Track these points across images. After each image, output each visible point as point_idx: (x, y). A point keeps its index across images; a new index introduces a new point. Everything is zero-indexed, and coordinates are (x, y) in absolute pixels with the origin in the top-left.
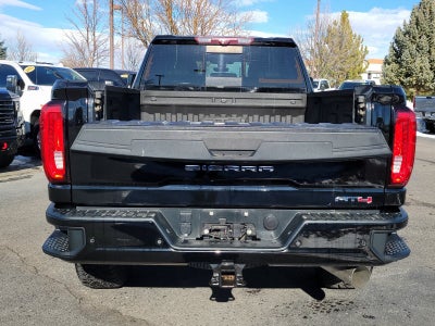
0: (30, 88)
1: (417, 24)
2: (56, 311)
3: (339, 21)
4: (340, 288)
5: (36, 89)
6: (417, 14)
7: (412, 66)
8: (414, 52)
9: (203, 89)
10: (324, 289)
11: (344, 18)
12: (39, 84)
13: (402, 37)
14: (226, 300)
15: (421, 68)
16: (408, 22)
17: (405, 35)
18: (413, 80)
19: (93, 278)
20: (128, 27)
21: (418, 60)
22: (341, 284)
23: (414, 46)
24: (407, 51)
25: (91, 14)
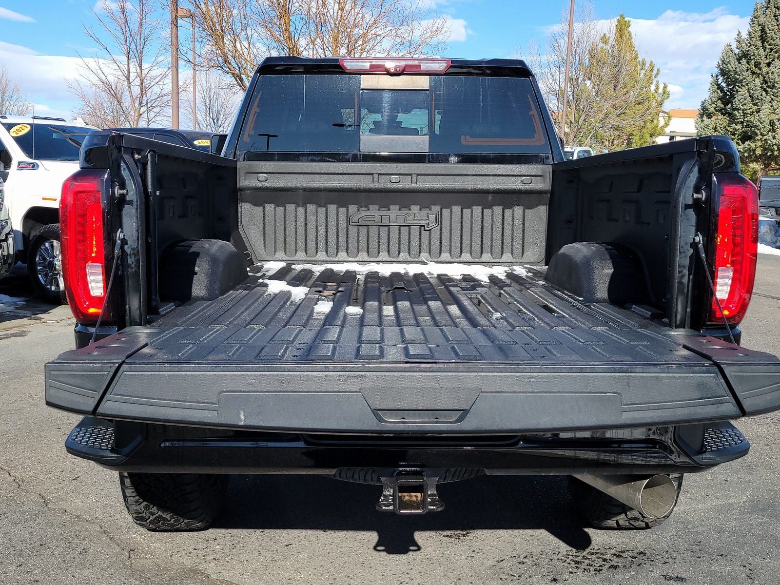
0: (21, 166)
1: (763, 39)
2: (86, 572)
3: (612, 36)
4: (619, 528)
5: (34, 167)
6: (762, 19)
7: (754, 119)
8: (758, 92)
9: (355, 159)
10: (590, 531)
11: (622, 29)
12: (38, 157)
13: (733, 65)
14: (405, 551)
15: (772, 123)
16: (745, 35)
17: (739, 60)
18: (756, 145)
19: (154, 509)
20: (206, 48)
21: (766, 109)
22: (622, 519)
23: (758, 82)
24: (743, 91)
25: (134, 26)
